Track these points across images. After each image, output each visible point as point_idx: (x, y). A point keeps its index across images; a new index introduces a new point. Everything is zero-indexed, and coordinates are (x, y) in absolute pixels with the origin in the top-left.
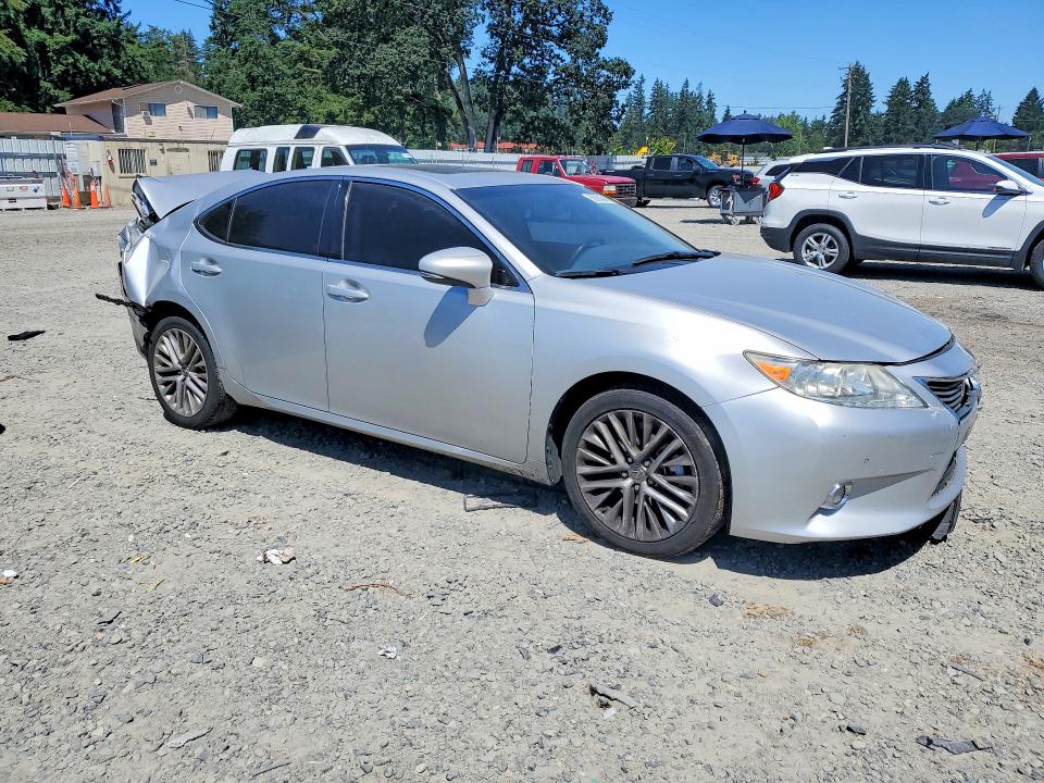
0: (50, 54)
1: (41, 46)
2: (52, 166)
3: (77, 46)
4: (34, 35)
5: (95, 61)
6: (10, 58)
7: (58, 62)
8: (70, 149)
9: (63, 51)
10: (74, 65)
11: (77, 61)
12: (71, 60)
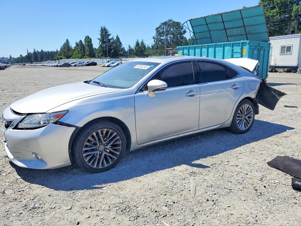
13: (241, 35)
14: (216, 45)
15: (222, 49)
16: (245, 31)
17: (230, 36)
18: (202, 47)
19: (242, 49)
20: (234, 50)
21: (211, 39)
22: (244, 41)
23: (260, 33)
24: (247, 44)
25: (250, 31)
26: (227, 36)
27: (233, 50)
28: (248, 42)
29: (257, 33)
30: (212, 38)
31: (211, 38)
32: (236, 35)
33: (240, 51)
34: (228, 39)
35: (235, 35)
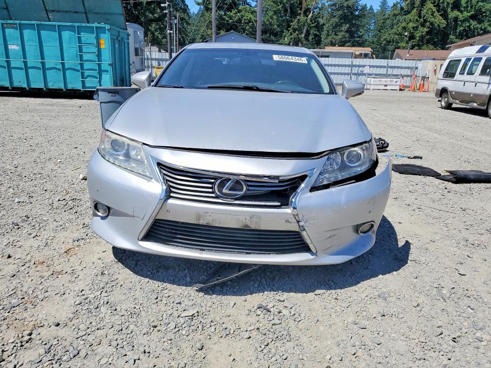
0: (459, 22)
1: (456, 19)
2: (408, 72)
3: (473, 17)
4: (453, 14)
5: (479, 23)
6: (439, 26)
7: (461, 26)
8: (420, 64)
9: (466, 20)
10: (469, 27)
11: (471, 25)
12: (468, 24)
13: (75, 12)
14: (41, 25)
15: (56, 34)
16: (84, 5)
17: (52, 11)
18: (5, 25)
19: (98, 39)
20: (83, 39)
21: (8, 12)
22: (99, 25)
23: (110, 14)
24: (107, 31)
25: (93, 7)
26: (47, 11)
27: (79, 38)
28: (107, 27)
29: (105, 14)
30: (9, 8)
31: (7, 8)
32: (66, 12)
33: (95, 41)
34: (48, 17)
35: (63, 11)
